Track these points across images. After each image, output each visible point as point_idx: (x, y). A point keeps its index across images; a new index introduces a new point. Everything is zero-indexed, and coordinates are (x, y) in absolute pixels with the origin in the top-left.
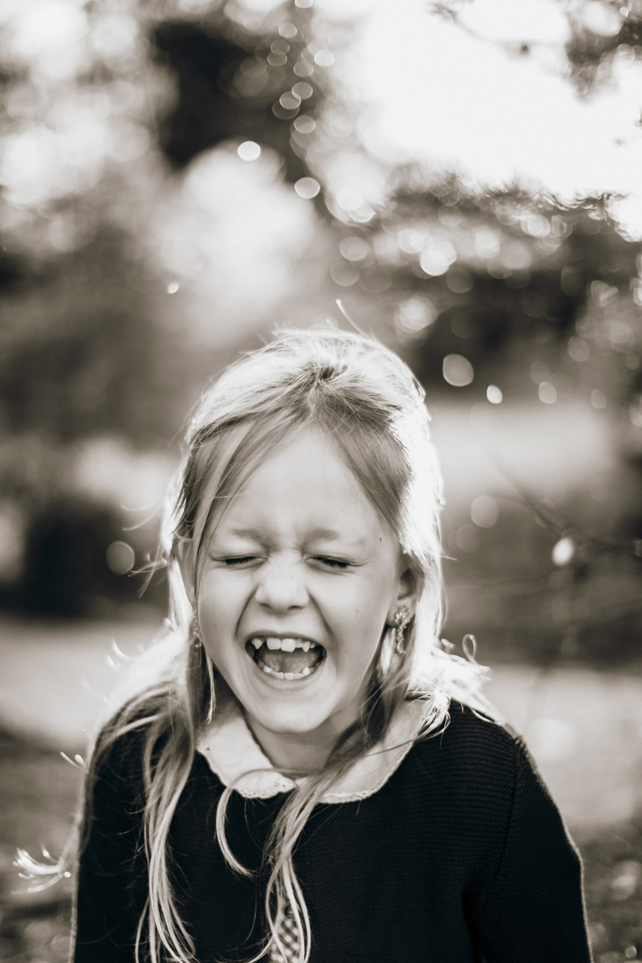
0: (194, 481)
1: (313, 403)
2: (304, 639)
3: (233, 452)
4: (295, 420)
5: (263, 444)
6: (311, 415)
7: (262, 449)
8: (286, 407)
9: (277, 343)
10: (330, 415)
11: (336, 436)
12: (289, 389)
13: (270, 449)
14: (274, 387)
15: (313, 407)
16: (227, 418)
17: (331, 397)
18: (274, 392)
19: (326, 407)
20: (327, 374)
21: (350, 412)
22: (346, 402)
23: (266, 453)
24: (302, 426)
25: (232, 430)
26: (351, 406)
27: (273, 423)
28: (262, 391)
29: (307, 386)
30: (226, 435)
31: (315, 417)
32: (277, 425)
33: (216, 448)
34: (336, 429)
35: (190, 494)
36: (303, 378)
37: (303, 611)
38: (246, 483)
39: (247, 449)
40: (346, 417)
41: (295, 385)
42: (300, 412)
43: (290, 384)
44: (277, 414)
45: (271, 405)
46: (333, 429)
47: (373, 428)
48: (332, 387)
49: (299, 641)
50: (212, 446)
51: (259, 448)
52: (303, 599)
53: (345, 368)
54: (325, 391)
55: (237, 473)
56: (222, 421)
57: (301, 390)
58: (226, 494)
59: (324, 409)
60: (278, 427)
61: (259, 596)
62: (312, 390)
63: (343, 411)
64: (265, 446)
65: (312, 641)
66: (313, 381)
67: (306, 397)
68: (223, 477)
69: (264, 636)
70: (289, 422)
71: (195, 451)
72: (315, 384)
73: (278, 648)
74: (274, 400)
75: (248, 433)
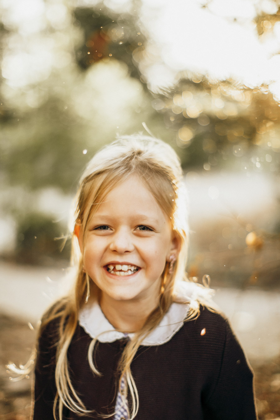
0: (83, 199)
1: (134, 164)
2: (132, 265)
3: (100, 185)
4: (126, 171)
5: (113, 181)
6: (133, 169)
7: (112, 183)
8: (122, 166)
9: (118, 141)
10: (141, 170)
11: (144, 178)
12: (124, 158)
13: (116, 183)
14: (117, 158)
15: (134, 166)
16: (97, 172)
17: (141, 162)
18: (117, 160)
19: (140, 166)
20: (139, 153)
21: (149, 168)
22: (148, 164)
23: (114, 185)
24: (130, 173)
25: (100, 176)
26: (150, 166)
27: (117, 173)
28: (112, 160)
29: (131, 158)
30: (97, 178)
31: (135, 170)
32: (119, 173)
33: (93, 184)
34: (144, 175)
35: (82, 205)
36: (129, 154)
37: (131, 253)
38: (105, 197)
39: (106, 184)
40: (148, 170)
41: (126, 157)
42: (128, 168)
43: (124, 157)
44: (119, 169)
45: (116, 166)
46: (143, 175)
47: (159, 175)
48: (141, 158)
49: (130, 266)
50: (91, 184)
51: (111, 183)
52: (131, 248)
53: (147, 151)
54: (139, 160)
55: (101, 194)
56: (95, 173)
57: (128, 159)
58: (97, 202)
59: (139, 167)
60: (119, 174)
61: (112, 247)
62: (133, 159)
63: (146, 168)
64: (114, 182)
65: (135, 266)
66: (134, 156)
67: (131, 162)
68: (96, 195)
69: (114, 264)
70: (124, 172)
71: (83, 187)
72: (135, 157)
73: (121, 269)
74: (117, 164)
75: (106, 177)
